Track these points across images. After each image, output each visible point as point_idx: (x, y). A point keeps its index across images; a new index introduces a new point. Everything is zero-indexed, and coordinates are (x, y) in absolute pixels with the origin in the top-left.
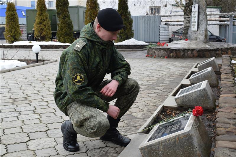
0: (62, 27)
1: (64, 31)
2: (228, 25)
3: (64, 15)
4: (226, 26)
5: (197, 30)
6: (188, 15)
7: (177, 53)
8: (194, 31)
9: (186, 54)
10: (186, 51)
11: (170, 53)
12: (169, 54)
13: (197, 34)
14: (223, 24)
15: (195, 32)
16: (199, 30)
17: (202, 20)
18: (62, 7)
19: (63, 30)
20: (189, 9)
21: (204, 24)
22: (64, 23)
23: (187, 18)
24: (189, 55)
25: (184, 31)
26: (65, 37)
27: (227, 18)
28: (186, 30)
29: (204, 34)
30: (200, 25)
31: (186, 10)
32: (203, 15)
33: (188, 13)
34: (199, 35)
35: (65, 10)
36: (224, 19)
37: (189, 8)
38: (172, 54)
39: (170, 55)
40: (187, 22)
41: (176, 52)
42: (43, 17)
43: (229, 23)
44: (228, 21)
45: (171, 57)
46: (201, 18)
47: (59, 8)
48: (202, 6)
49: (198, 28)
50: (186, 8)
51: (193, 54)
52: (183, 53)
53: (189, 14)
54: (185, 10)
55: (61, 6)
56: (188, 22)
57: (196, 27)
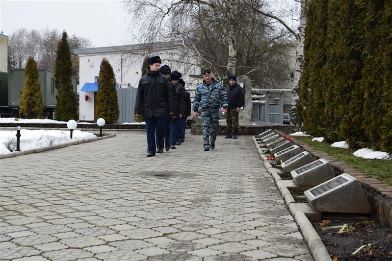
0: (65, 101)
1: (68, 106)
2: (264, 104)
4: (260, 105)
11: (221, 131)
13: (243, 113)
14: (256, 103)
16: (244, 109)
17: (248, 99)
18: (64, 74)
19: (66, 105)
22: (67, 96)
24: (240, 132)
26: (69, 114)
27: (262, 95)
29: (251, 113)
34: (245, 114)
36: (258, 96)
42: (36, 87)
43: (264, 102)
44: (263, 99)
45: (223, 134)
46: (247, 97)
48: (248, 85)
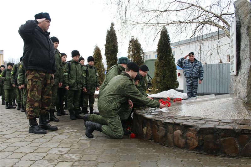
5: (235, 73)
7: (153, 129)
9: (170, 136)
12: (142, 128)
24: (176, 139)
38: (145, 130)
41: (152, 127)
45: (144, 136)
52: (164, 131)
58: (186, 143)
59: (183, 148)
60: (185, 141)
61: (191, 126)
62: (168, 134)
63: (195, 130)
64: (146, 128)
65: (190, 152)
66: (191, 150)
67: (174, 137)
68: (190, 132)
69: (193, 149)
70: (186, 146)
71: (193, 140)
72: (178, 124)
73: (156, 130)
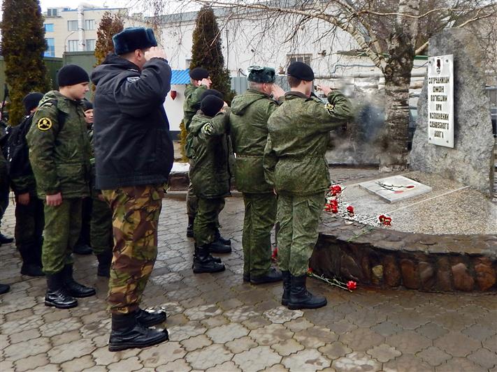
3: (28, 79)
5: (451, 145)
6: (397, 84)
7: (403, 267)
8: (437, 146)
9: (444, 276)
10: (443, 260)
11: (371, 266)
12: (367, 267)
13: (455, 160)
15: (443, 152)
16: (459, 145)
17: (470, 112)
20: (399, 67)
21: (480, 128)
23: (397, 91)
24: (457, 279)
25: (389, 131)
28: (392, 127)
30: (464, 127)
31: (393, 69)
32: (475, 92)
33: (398, 78)
34: (464, 165)
35: (30, 64)
37: (401, 64)
38: (378, 270)
39: (372, 272)
40: (396, 103)
41: (399, 265)
45: (377, 282)
46: (465, 104)
47: (11, 57)
49: (456, 137)
50: (393, 63)
51: (475, 274)
52: (429, 269)
53: (401, 82)
54: (389, 69)
55: (16, 53)
56: (399, 103)
57: (449, 133)
58: (476, 281)
59: (471, 291)
60: (474, 279)
61: (481, 256)
62: (440, 271)
63: (489, 261)
64: (380, 267)
65: (483, 294)
66: (484, 291)
67: (452, 275)
68: (481, 264)
69: (488, 290)
70: (477, 287)
71: (487, 275)
72: (457, 255)
73: (412, 269)
